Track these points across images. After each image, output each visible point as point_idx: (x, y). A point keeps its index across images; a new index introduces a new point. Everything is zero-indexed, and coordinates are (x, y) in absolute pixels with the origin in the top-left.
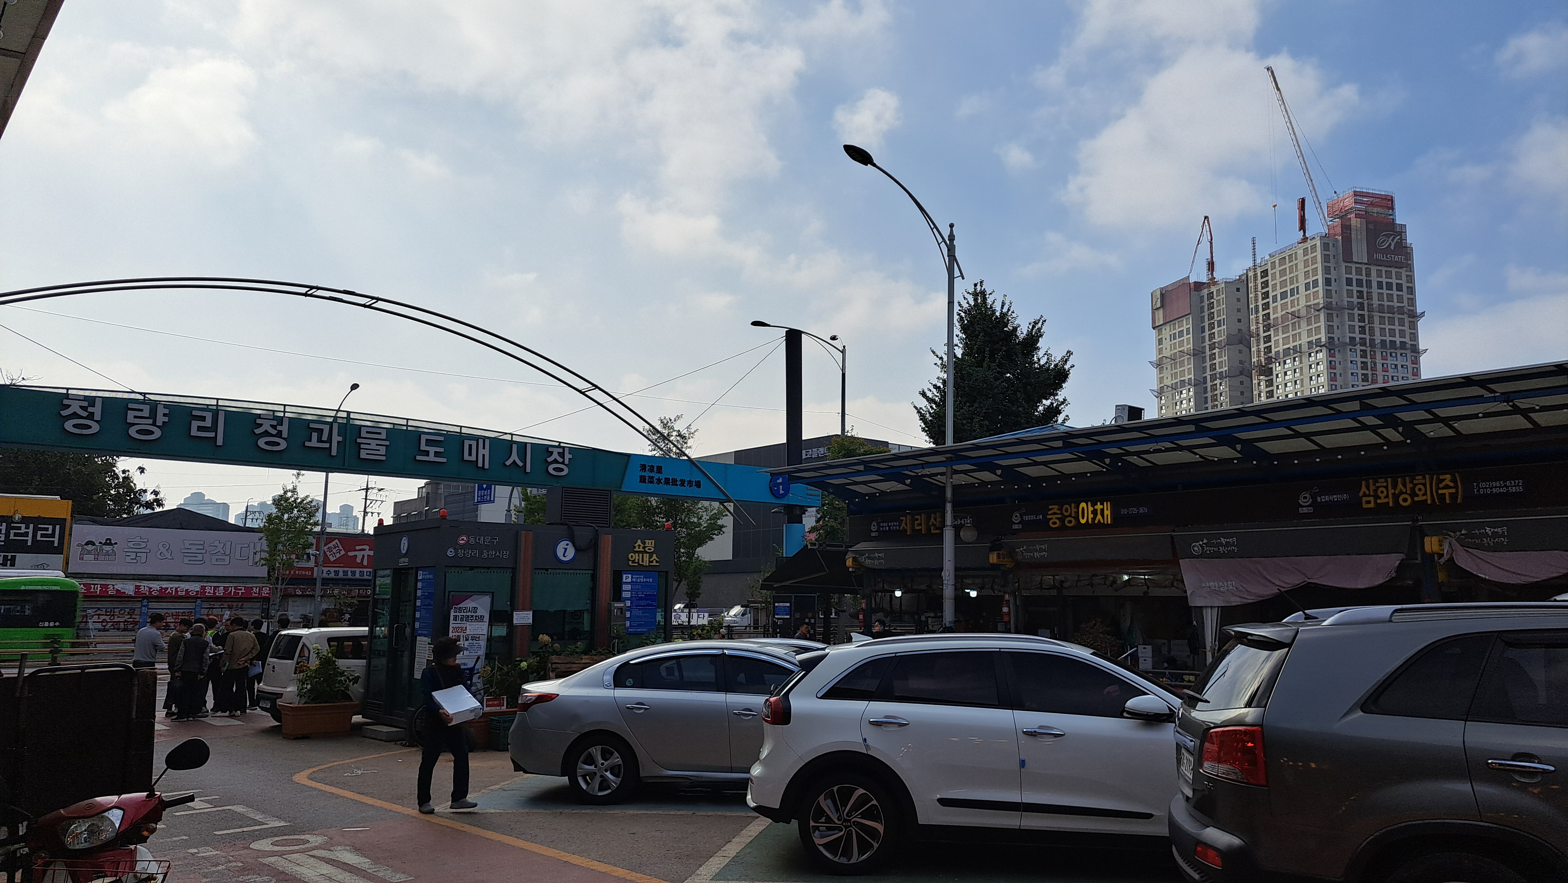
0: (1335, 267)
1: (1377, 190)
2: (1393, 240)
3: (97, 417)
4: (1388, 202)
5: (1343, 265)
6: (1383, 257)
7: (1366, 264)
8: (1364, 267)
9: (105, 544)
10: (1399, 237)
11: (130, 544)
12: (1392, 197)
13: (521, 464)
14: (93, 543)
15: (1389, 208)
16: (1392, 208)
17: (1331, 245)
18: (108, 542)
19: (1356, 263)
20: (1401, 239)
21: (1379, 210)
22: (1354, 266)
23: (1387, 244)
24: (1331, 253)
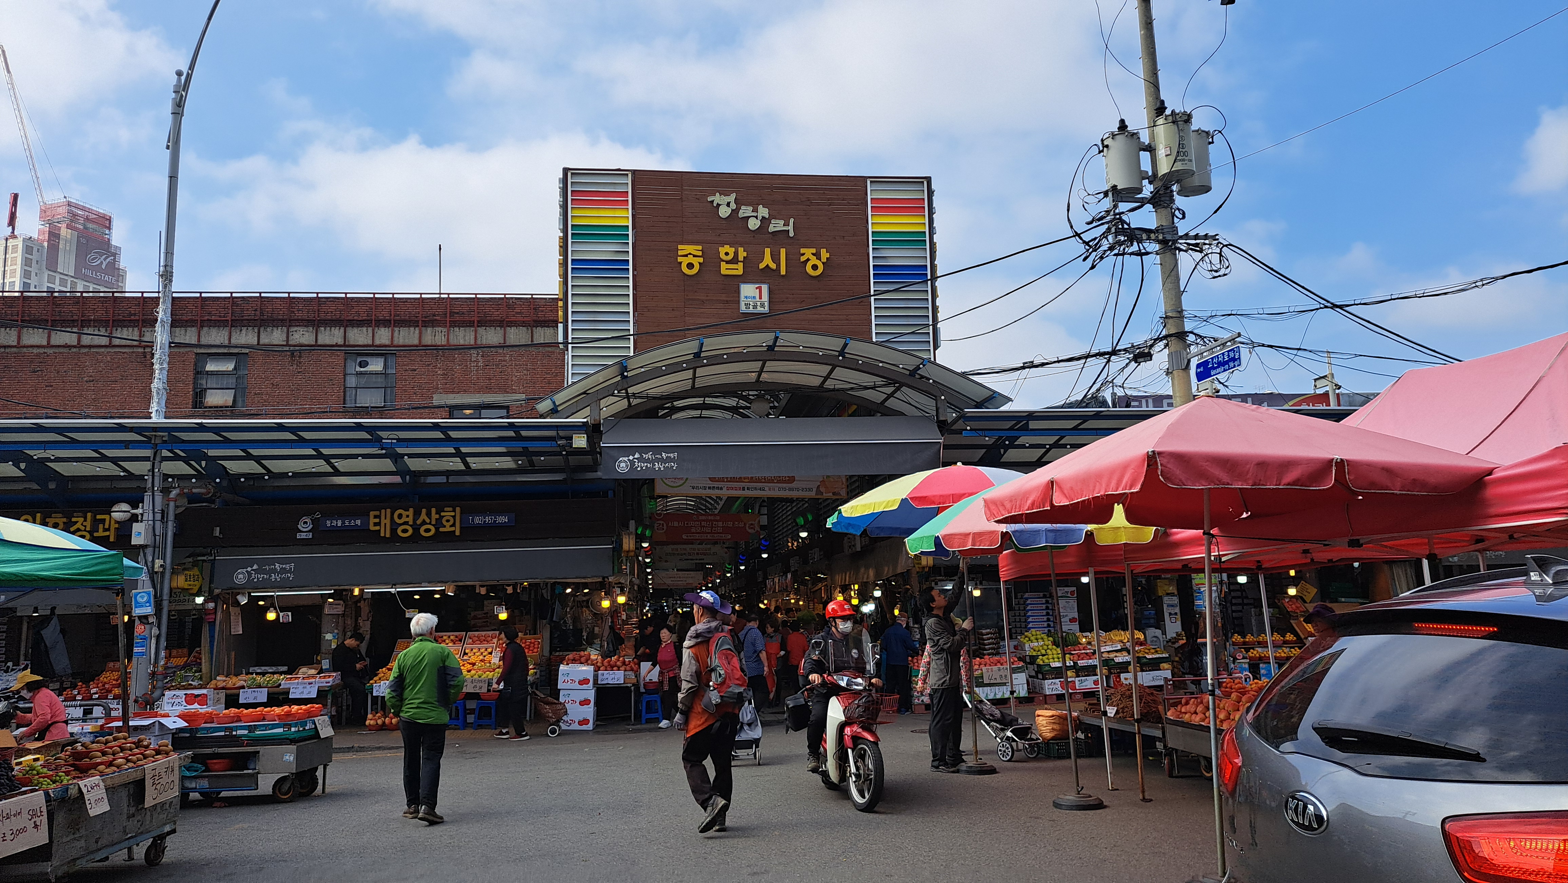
0: (36, 273)
1: (95, 206)
2: (105, 259)
4: (106, 222)
5: (47, 273)
6: (92, 274)
7: (72, 277)
8: (70, 280)
10: (112, 258)
12: (110, 217)
15: (106, 227)
16: (109, 228)
17: (35, 250)
19: (61, 273)
20: (114, 259)
21: (94, 226)
22: (58, 276)
23: (99, 262)
24: (35, 257)
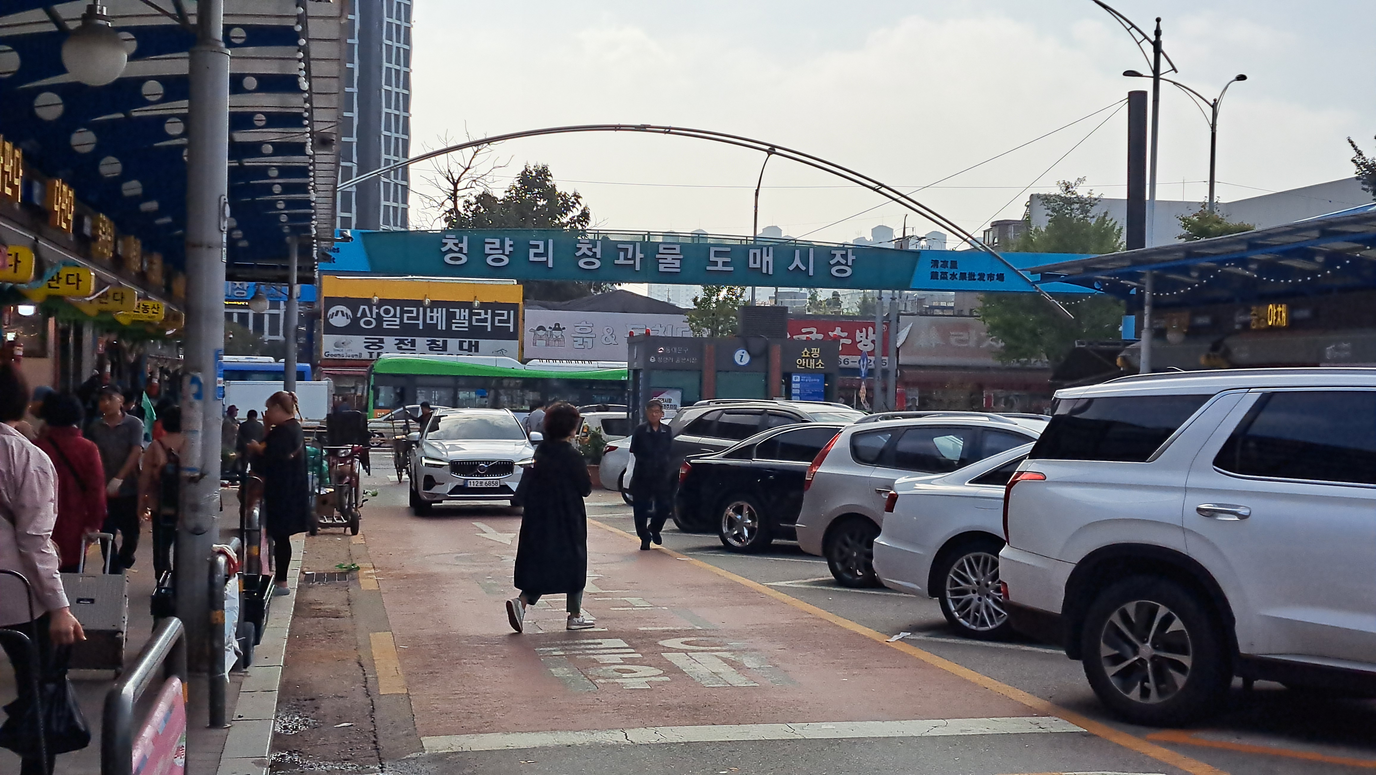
3: (465, 251)
9: (555, 329)
11: (577, 329)
13: (803, 268)
14: (544, 329)
18: (557, 328)
